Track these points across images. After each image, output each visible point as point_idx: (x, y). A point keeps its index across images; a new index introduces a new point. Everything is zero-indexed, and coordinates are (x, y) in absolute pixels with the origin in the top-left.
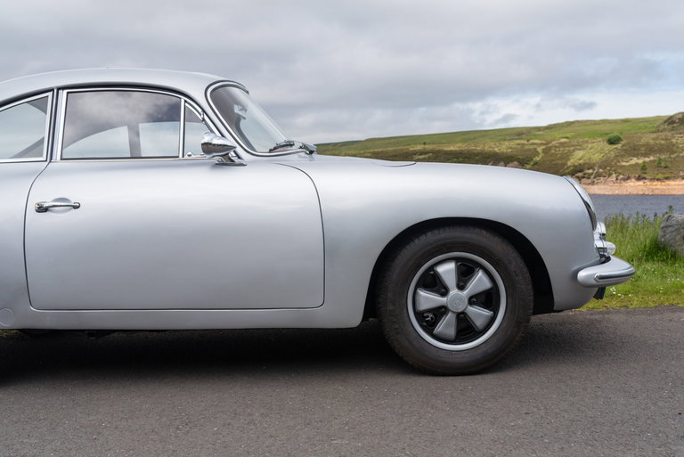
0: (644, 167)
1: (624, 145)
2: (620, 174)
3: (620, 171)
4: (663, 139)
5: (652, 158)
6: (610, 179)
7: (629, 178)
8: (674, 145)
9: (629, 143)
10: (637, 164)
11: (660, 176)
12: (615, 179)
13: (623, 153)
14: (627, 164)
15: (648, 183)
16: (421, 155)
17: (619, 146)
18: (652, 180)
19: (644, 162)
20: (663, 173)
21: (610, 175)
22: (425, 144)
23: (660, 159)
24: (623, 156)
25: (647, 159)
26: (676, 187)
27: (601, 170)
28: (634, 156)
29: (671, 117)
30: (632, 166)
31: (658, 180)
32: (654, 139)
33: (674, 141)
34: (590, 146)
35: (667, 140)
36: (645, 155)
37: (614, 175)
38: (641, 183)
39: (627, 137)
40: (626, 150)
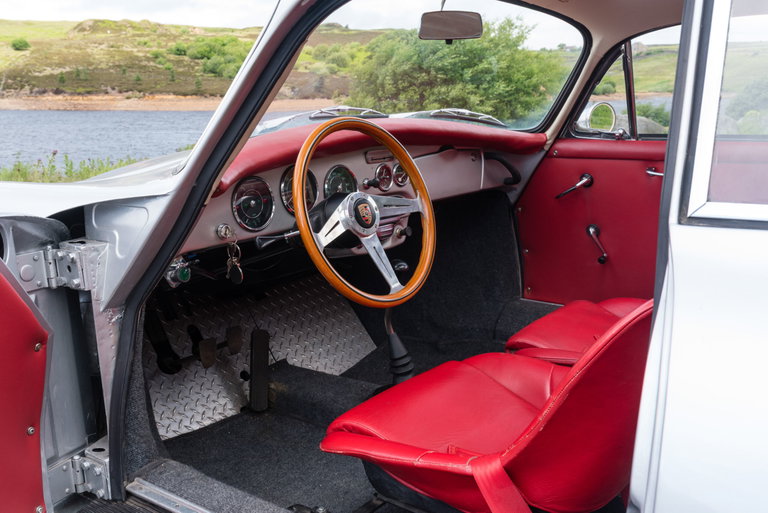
0: (62, 79)
1: (32, 52)
2: (34, 86)
3: (34, 82)
4: (76, 48)
5: (68, 69)
6: (22, 92)
7: (44, 92)
8: (90, 56)
9: (38, 50)
10: (52, 76)
11: (81, 90)
12: (28, 92)
14: (41, 75)
15: (69, 98)
17: (27, 53)
18: (72, 94)
19: (61, 73)
20: (84, 87)
21: (22, 87)
23: (78, 71)
25: (64, 71)
26: (100, 102)
27: (10, 81)
29: (80, 24)
30: (47, 77)
31: (79, 94)
32: (66, 47)
33: (89, 50)
35: (81, 49)
36: (60, 65)
37: (27, 88)
38: (60, 97)
39: (35, 43)
40: (36, 58)
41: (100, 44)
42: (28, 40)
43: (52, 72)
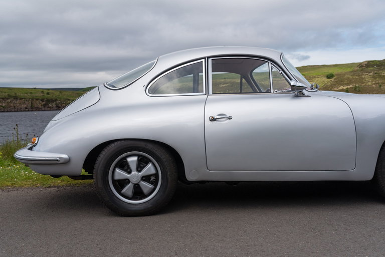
0: (347, 91)
1: (335, 79)
4: (357, 76)
5: (351, 86)
8: (363, 79)
9: (338, 78)
13: (335, 83)
14: (337, 89)
16: (223, 84)
17: (333, 79)
19: (347, 88)
22: (225, 78)
23: (356, 87)
24: (335, 85)
25: (349, 87)
28: (341, 85)
29: (361, 63)
30: (340, 90)
32: (351, 76)
33: (363, 76)
34: (317, 79)
35: (359, 76)
36: (348, 84)
39: (337, 75)
40: (337, 82)
41: (370, 73)
42: (334, 74)
43: (343, 88)
